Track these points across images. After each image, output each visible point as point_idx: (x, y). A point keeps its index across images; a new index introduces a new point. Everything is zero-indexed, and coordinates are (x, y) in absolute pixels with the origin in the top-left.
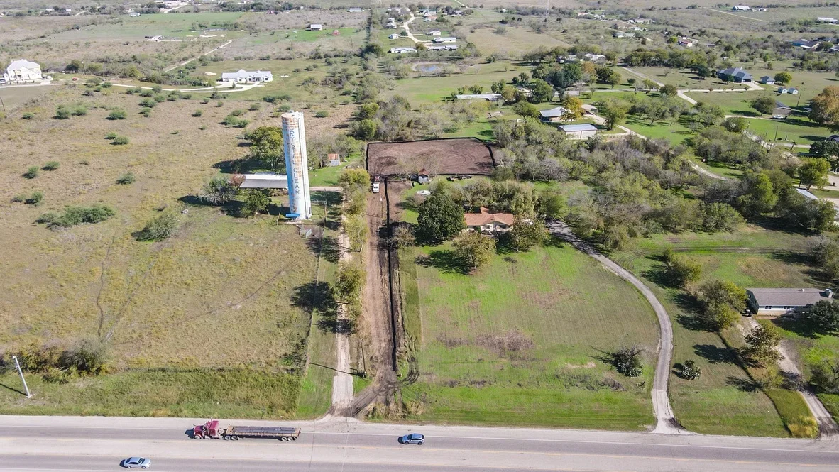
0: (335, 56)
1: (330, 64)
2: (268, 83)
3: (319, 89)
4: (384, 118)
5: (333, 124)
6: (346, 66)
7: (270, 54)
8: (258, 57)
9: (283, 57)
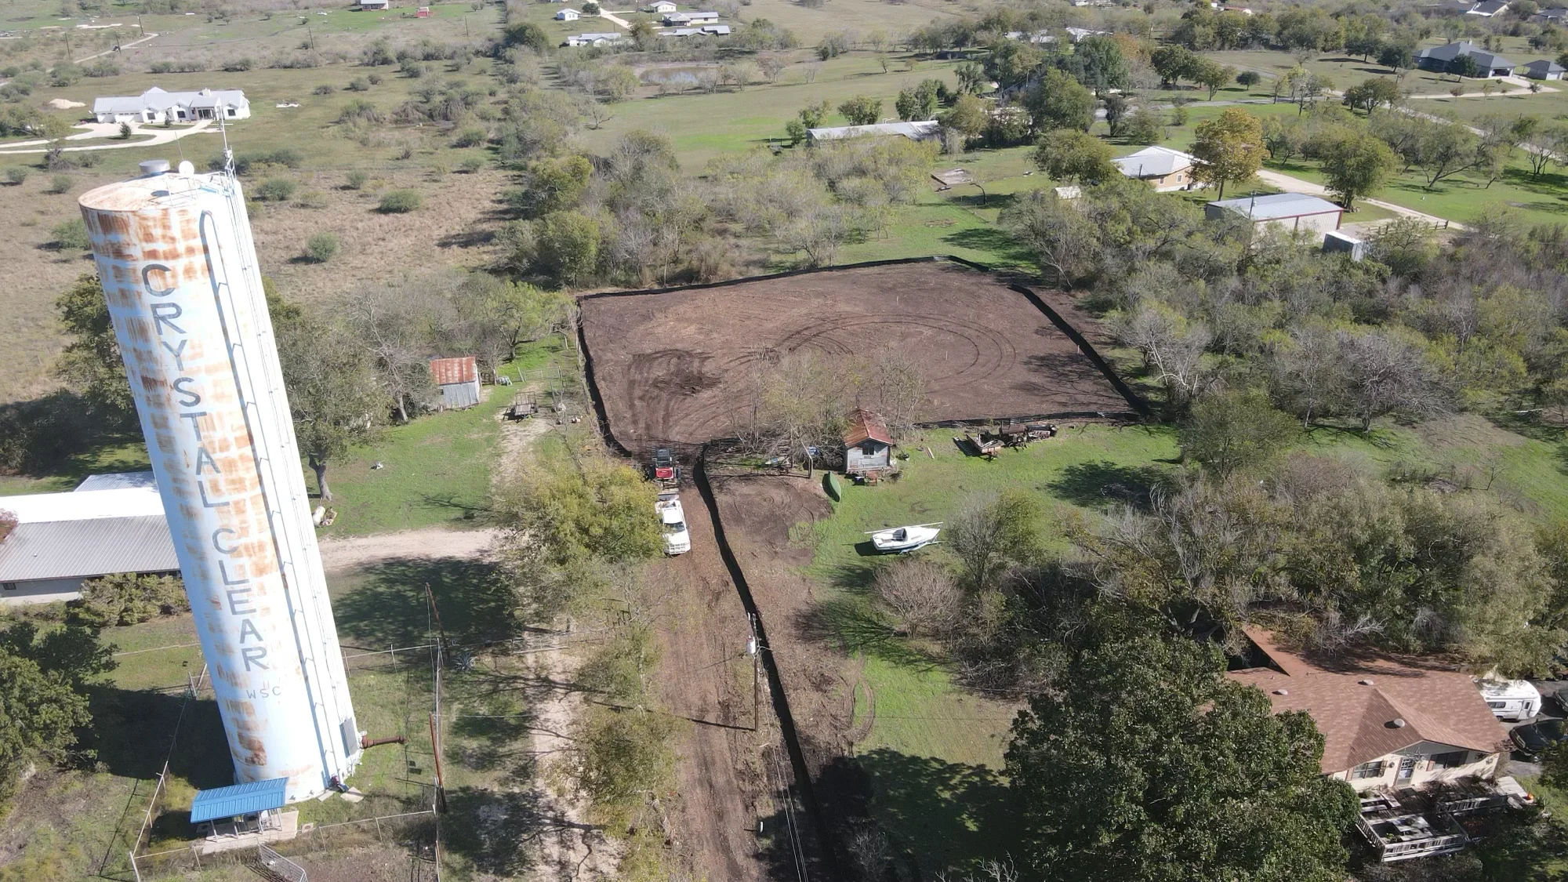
0: (428, 57)
1: (414, 74)
2: (238, 122)
3: (388, 134)
4: (612, 205)
5: (439, 233)
6: (457, 77)
7: (253, 56)
8: (218, 64)
9: (288, 63)
